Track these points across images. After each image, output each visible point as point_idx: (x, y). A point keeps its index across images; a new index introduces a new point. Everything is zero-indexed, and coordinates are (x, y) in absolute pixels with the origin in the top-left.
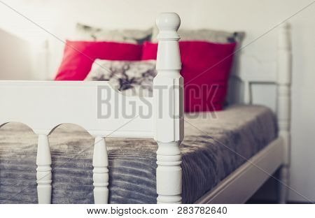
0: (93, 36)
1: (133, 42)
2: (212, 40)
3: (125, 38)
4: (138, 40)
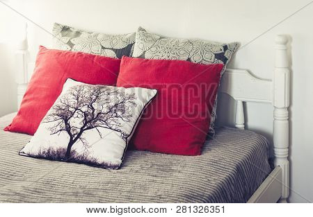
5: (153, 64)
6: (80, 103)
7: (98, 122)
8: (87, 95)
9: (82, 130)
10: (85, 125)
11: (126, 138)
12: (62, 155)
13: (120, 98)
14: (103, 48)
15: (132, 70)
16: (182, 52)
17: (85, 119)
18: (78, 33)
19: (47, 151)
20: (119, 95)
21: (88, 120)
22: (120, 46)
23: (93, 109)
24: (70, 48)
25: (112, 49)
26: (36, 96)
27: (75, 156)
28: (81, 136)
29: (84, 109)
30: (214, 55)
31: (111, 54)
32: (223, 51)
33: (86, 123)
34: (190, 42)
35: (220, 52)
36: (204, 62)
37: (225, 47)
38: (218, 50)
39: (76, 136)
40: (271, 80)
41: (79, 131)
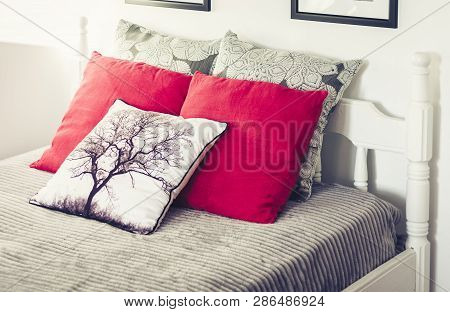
5: (229, 85)
6: (118, 136)
7: (135, 165)
8: (130, 125)
9: (111, 174)
10: (117, 167)
11: (171, 191)
12: (80, 208)
13: (170, 132)
14: (175, 58)
15: (200, 93)
16: (277, 70)
17: (119, 159)
18: (149, 35)
19: (63, 201)
20: (170, 127)
21: (122, 160)
22: (198, 57)
23: (132, 145)
24: (132, 57)
25: (187, 61)
26: (75, 122)
27: (96, 211)
28: (108, 184)
29: (121, 144)
30: (320, 78)
31: (183, 68)
32: (335, 72)
33: (119, 164)
34: (291, 56)
35: (331, 73)
36: (304, 87)
37: (340, 67)
38: (328, 70)
39: (101, 182)
40: (403, 119)
41: (107, 175)
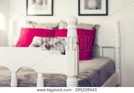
0: (33, 26)
1: (51, 29)
2: (85, 28)
3: (47, 27)
4: (53, 28)
